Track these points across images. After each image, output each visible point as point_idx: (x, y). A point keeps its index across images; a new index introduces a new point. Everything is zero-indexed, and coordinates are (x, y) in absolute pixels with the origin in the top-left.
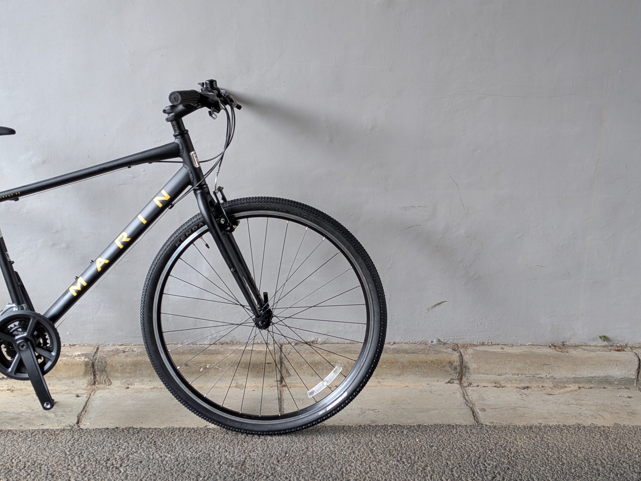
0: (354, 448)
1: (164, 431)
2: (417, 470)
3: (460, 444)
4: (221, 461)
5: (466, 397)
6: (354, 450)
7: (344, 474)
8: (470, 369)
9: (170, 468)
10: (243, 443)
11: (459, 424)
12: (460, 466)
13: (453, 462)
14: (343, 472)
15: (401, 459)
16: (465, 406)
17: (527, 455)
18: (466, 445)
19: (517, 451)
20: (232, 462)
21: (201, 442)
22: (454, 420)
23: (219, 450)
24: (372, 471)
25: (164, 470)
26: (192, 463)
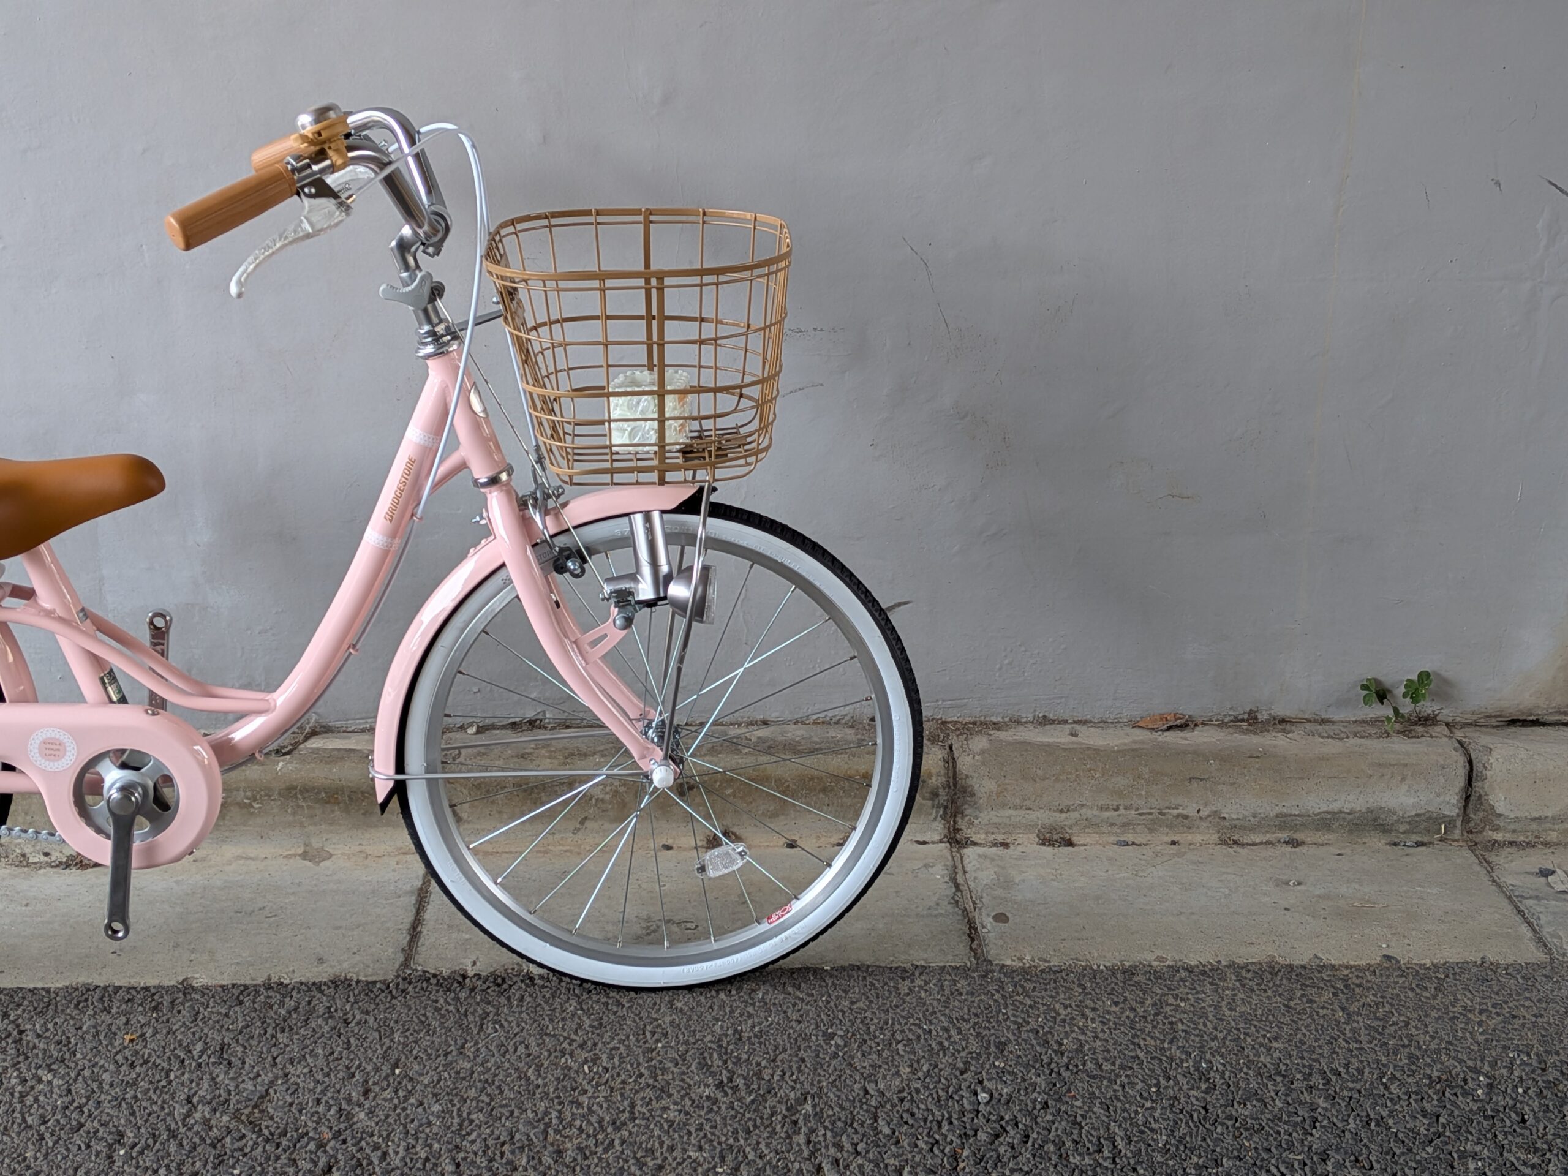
0: (600, 1045)
1: (58, 999)
2: (772, 1115)
3: (913, 1027)
4: (196, 1093)
5: (960, 879)
6: (597, 1052)
7: (551, 1131)
8: (979, 795)
9: (42, 1116)
10: (279, 1035)
11: (923, 963)
12: (902, 1100)
13: (882, 1086)
14: (548, 1125)
15: (730, 1080)
16: (949, 907)
17: (1107, 1060)
18: (930, 1031)
19: (1080, 1050)
20: (230, 1094)
21: (156, 1032)
22: (911, 952)
23: (200, 1057)
24: (637, 1122)
25: (20, 1125)
26: (109, 1102)
